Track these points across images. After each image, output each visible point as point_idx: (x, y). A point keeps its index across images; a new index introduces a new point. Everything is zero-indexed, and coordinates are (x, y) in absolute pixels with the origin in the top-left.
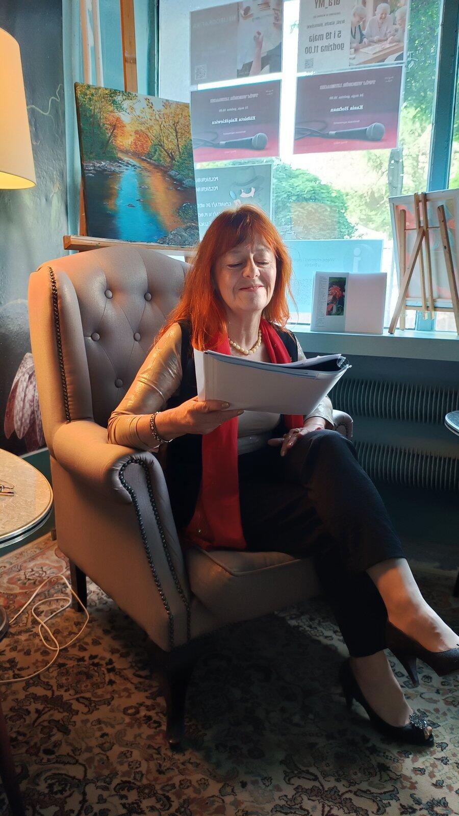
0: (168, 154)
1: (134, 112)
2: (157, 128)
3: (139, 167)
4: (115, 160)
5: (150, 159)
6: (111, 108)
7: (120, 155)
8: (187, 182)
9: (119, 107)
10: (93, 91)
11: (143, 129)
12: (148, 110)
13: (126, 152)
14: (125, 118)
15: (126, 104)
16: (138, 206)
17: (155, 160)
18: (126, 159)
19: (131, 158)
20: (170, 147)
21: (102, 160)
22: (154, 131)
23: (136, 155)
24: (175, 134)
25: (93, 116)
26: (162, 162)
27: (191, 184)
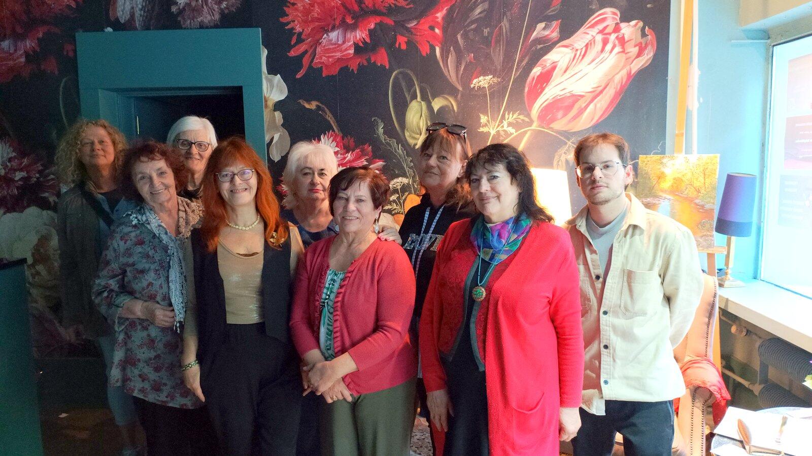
0: (696, 190)
1: (675, 167)
2: (690, 174)
6: (659, 167)
7: (661, 194)
9: (664, 165)
11: (679, 176)
13: (664, 191)
14: (668, 171)
15: (669, 163)
17: (685, 195)
19: (668, 195)
20: (698, 185)
22: (688, 177)
23: (672, 192)
24: (703, 176)
26: (690, 195)
27: (711, 207)
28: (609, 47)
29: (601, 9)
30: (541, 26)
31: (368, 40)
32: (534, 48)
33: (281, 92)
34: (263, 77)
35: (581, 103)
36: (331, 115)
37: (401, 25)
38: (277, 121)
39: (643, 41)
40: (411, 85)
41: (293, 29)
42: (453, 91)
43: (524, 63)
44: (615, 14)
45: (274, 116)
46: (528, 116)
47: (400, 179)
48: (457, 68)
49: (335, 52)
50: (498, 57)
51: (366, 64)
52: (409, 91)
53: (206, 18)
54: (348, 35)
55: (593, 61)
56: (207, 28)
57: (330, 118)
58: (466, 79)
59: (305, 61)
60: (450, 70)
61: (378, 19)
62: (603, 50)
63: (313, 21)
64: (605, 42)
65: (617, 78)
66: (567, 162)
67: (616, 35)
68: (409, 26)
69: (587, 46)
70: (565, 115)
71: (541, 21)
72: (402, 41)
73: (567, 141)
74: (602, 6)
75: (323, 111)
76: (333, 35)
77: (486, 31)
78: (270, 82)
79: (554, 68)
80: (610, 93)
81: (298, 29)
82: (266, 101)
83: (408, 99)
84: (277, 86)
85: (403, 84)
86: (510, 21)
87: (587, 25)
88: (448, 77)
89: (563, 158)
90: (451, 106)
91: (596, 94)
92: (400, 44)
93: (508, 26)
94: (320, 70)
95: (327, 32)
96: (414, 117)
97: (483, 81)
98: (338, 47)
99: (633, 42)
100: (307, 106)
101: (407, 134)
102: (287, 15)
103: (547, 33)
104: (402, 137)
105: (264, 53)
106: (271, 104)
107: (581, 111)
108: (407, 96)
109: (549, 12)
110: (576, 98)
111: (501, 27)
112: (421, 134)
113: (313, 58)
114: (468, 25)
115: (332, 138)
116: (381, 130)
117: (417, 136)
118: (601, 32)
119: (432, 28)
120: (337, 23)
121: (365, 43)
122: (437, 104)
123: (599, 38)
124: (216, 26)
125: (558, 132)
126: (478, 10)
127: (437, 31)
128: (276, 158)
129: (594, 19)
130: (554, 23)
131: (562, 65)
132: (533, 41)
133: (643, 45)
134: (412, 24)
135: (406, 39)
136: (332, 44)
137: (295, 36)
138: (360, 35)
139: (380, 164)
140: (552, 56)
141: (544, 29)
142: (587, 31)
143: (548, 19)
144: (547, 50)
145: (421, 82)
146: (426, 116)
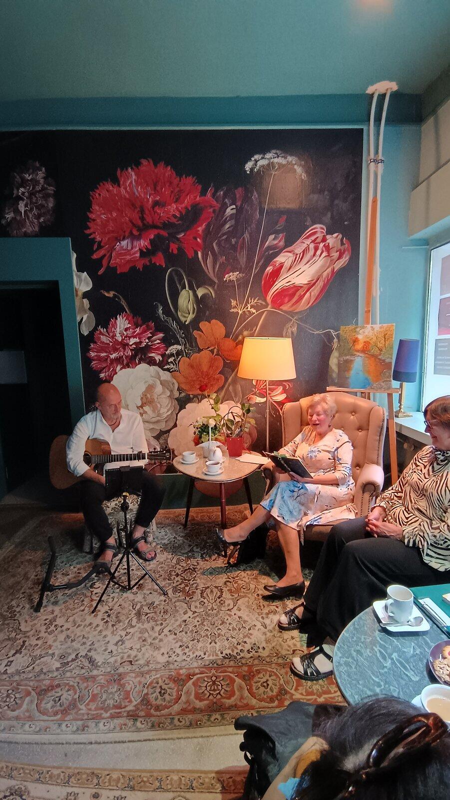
0: (379, 349)
1: (365, 334)
3: (364, 357)
4: (353, 355)
5: (370, 352)
6: (354, 334)
7: (355, 353)
9: (358, 333)
11: (368, 340)
12: (371, 332)
14: (360, 337)
16: (361, 373)
18: (358, 354)
20: (381, 346)
21: (348, 356)
22: (374, 340)
23: (363, 351)
24: (384, 339)
26: (375, 353)
27: (390, 361)
28: (319, 252)
29: (312, 226)
30: (272, 237)
31: (150, 247)
32: (267, 253)
33: (87, 284)
34: (74, 274)
35: (301, 292)
36: (123, 301)
37: (173, 236)
38: (85, 306)
39: (342, 248)
40: (181, 279)
41: (95, 238)
42: (212, 283)
43: (260, 264)
44: (322, 228)
45: (83, 303)
46: (265, 300)
47: (175, 346)
48: (214, 268)
49: (125, 255)
50: (243, 260)
51: (148, 264)
52: (180, 284)
53: (29, 228)
54: (135, 243)
55: (307, 263)
56: (29, 236)
57: (124, 303)
58: (221, 276)
59: (105, 262)
60: (209, 267)
61: (156, 231)
62: (314, 255)
63: (109, 233)
64: (316, 249)
65: (325, 274)
66: (292, 333)
67: (324, 243)
68: (179, 236)
69: (303, 252)
70: (289, 301)
71: (271, 234)
72: (174, 248)
73: (292, 318)
74: (314, 223)
75: (119, 298)
76: (124, 243)
77: (233, 241)
78: (79, 277)
79: (281, 267)
80: (320, 284)
81: (98, 239)
82: (77, 291)
83: (180, 288)
84: (85, 280)
85: (176, 278)
86: (250, 234)
87: (304, 236)
88: (208, 273)
89: (289, 331)
90: (210, 293)
91: (310, 285)
92: (172, 250)
93: (248, 236)
94: (115, 269)
95: (120, 241)
96: (184, 302)
97: (233, 276)
98: (128, 252)
99: (335, 249)
100: (106, 294)
101: (179, 314)
102: (89, 228)
103: (276, 242)
104: (176, 316)
105: (74, 256)
106: (80, 294)
107: (301, 298)
108: (178, 286)
109: (277, 228)
110: (297, 288)
111: (244, 239)
112: (189, 314)
113: (110, 260)
114: (220, 237)
115: (125, 317)
116: (160, 311)
117: (187, 315)
118: (313, 241)
119: (195, 239)
120: (127, 234)
121: (147, 249)
122: (200, 292)
123: (312, 246)
124: (36, 235)
125: (285, 312)
126: (227, 226)
127: (198, 240)
128: (85, 333)
129: (308, 232)
130: (281, 235)
131: (287, 265)
132: (266, 248)
133: (342, 251)
134: (181, 235)
135: (177, 246)
136: (123, 250)
137: (97, 243)
138: (143, 243)
139: (161, 335)
140: (280, 259)
141: (274, 239)
142: (304, 241)
143: (277, 232)
144: (277, 254)
145: (188, 276)
146: (193, 301)
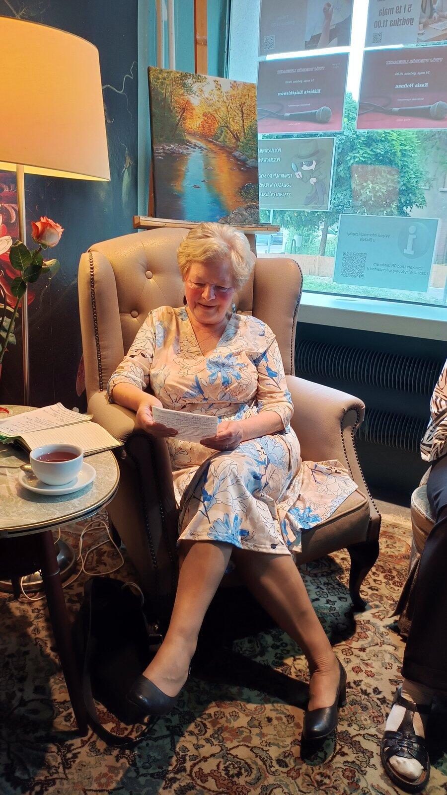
0: (234, 136)
1: (203, 95)
2: (224, 109)
3: (206, 149)
4: (183, 142)
5: (217, 140)
8: (250, 162)
9: (189, 90)
10: (165, 75)
11: (210, 111)
12: (216, 92)
13: (194, 134)
14: (195, 101)
15: (195, 87)
16: (203, 186)
17: (220, 142)
18: (193, 141)
19: (198, 140)
20: (236, 128)
21: (171, 143)
22: (222, 113)
23: (204, 136)
24: (241, 115)
25: (165, 100)
26: (227, 143)
27: (253, 164)
